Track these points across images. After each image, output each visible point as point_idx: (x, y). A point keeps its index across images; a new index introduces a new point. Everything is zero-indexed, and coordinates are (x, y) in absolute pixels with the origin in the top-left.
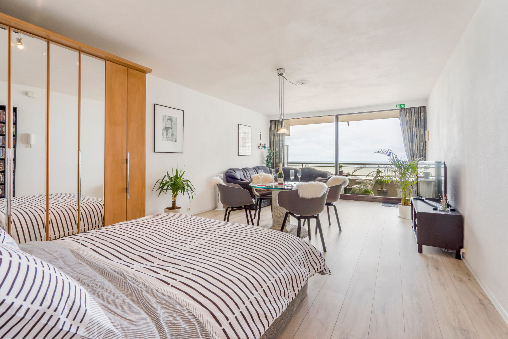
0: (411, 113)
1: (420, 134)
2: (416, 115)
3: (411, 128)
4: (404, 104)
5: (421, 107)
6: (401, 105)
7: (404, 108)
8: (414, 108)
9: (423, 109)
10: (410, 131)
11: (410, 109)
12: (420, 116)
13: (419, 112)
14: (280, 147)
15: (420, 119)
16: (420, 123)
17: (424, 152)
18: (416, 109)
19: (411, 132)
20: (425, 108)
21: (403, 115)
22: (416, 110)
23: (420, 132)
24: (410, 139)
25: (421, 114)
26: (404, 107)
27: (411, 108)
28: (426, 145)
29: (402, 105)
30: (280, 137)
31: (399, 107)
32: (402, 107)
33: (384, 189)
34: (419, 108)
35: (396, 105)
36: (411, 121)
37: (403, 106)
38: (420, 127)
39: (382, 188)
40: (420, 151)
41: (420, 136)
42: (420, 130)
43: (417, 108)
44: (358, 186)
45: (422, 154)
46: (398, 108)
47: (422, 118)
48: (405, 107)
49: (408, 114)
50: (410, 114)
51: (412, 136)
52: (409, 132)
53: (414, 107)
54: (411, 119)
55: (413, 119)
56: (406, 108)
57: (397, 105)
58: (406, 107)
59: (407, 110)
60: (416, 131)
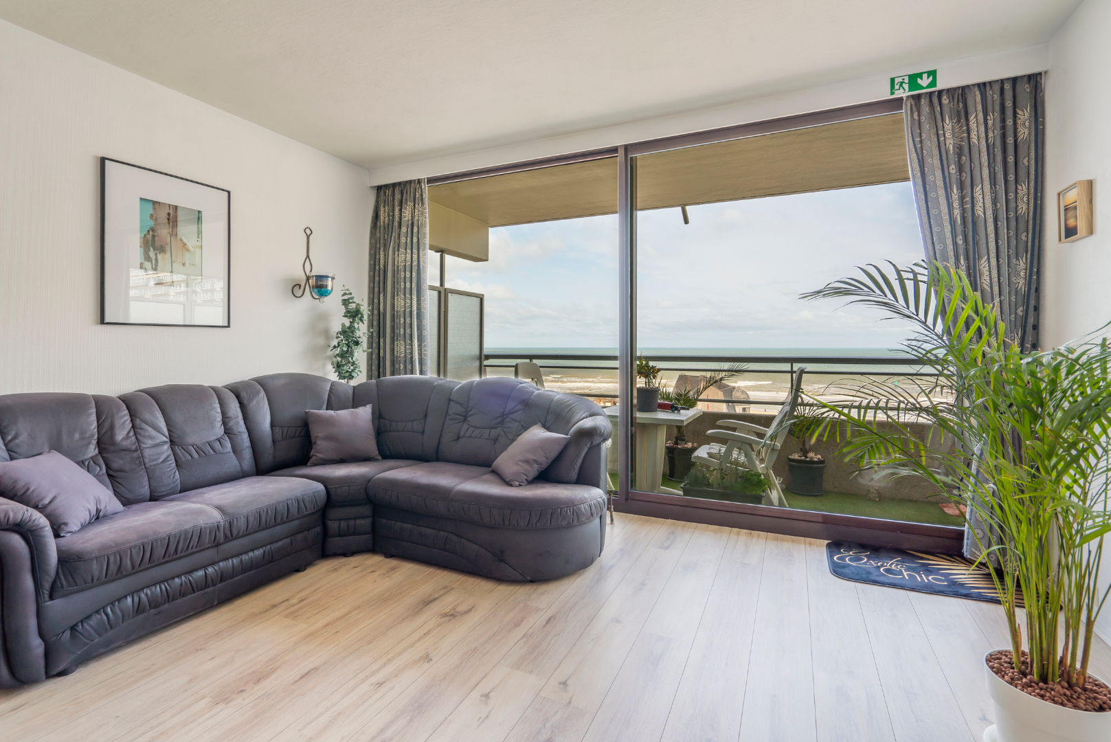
0: (963, 115)
1: (1012, 215)
2: (990, 123)
3: (966, 187)
4: (933, 73)
5: (1014, 80)
6: (913, 79)
7: (931, 94)
8: (982, 86)
9: (1026, 88)
10: (962, 204)
11: (960, 94)
12: (1009, 122)
13: (1009, 104)
14: (408, 291)
15: (1010, 140)
16: (1011, 159)
17: (1032, 303)
18: (989, 92)
19: (968, 206)
20: (1035, 80)
21: (926, 126)
22: (995, 96)
23: (1012, 205)
24: (960, 241)
25: (1015, 114)
26: (929, 86)
27: (963, 88)
28: (1038, 272)
29: (920, 75)
30: (409, 251)
31: (906, 86)
32: (922, 88)
33: (811, 455)
34: (1007, 86)
35: (893, 80)
36: (964, 150)
37: (924, 82)
38: (1011, 177)
39: (805, 453)
40: (1013, 298)
41: (1013, 223)
42: (1011, 196)
43: (997, 87)
44: (715, 448)
45: (1020, 311)
46: (899, 94)
47: (1024, 132)
48: (933, 84)
49: (951, 119)
50: (959, 121)
51: (968, 226)
52: (956, 204)
53: (978, 85)
54: (965, 144)
55: (974, 140)
56: (940, 92)
57: (897, 80)
58: (940, 86)
59: (945, 100)
60: (995, 201)
